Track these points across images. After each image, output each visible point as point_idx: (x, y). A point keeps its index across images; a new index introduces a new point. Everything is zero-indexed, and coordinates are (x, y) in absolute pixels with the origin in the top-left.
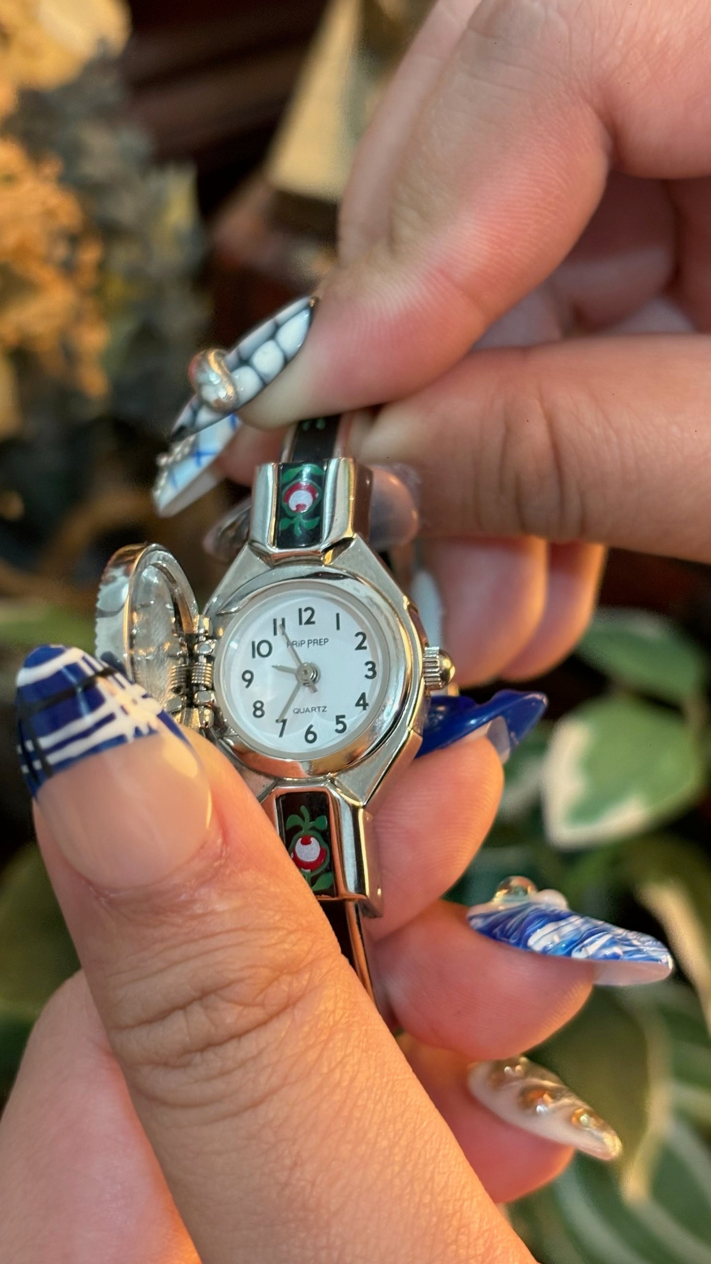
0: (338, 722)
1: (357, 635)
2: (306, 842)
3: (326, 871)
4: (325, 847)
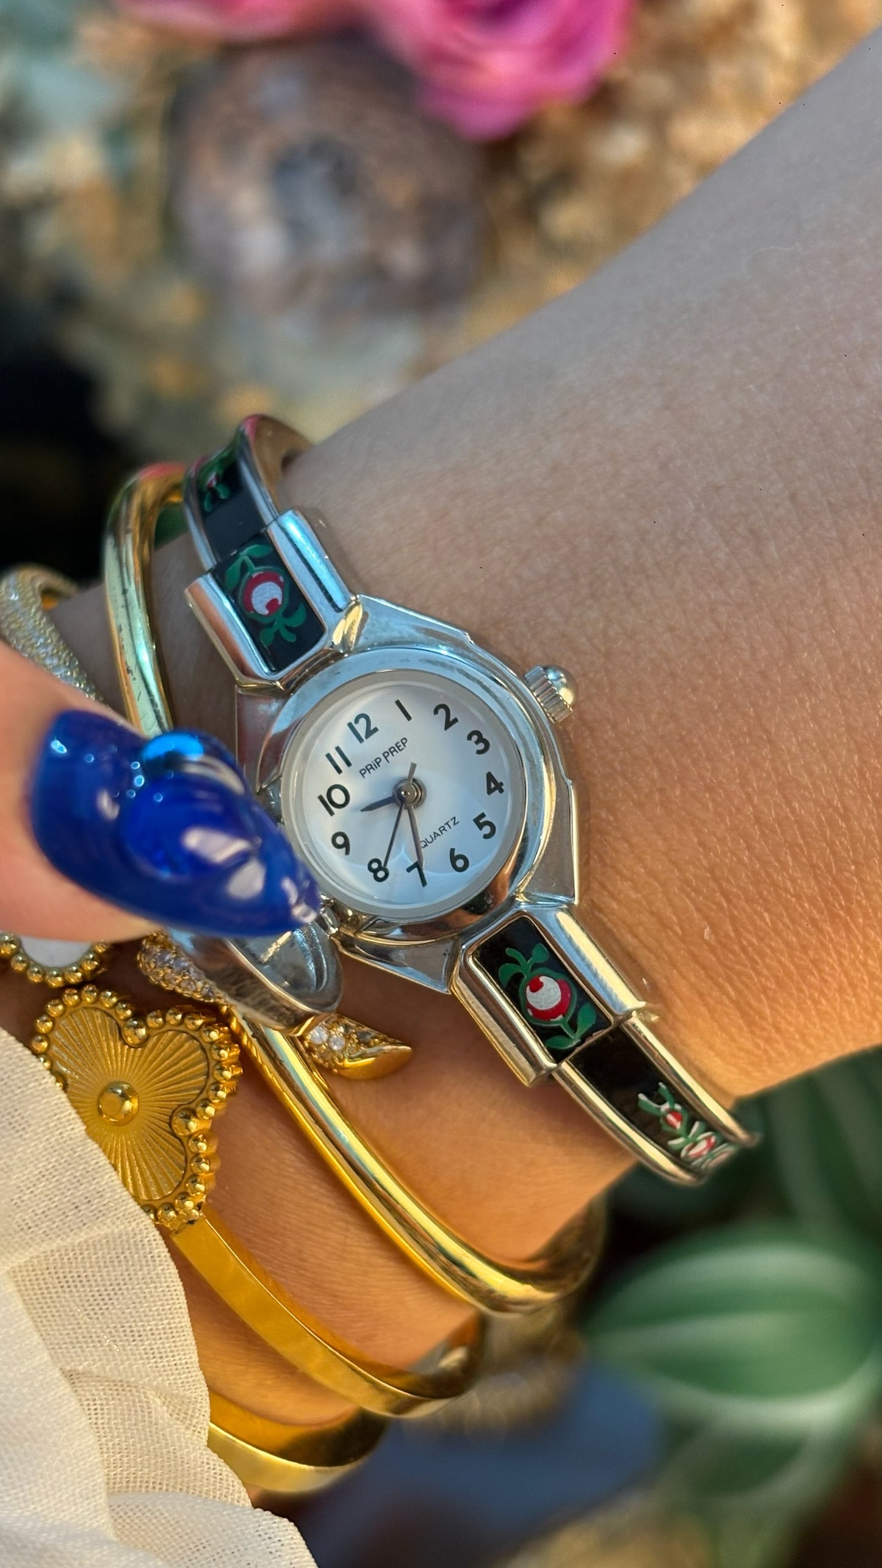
0: (481, 826)
2: (536, 986)
3: (580, 1004)
4: (562, 977)
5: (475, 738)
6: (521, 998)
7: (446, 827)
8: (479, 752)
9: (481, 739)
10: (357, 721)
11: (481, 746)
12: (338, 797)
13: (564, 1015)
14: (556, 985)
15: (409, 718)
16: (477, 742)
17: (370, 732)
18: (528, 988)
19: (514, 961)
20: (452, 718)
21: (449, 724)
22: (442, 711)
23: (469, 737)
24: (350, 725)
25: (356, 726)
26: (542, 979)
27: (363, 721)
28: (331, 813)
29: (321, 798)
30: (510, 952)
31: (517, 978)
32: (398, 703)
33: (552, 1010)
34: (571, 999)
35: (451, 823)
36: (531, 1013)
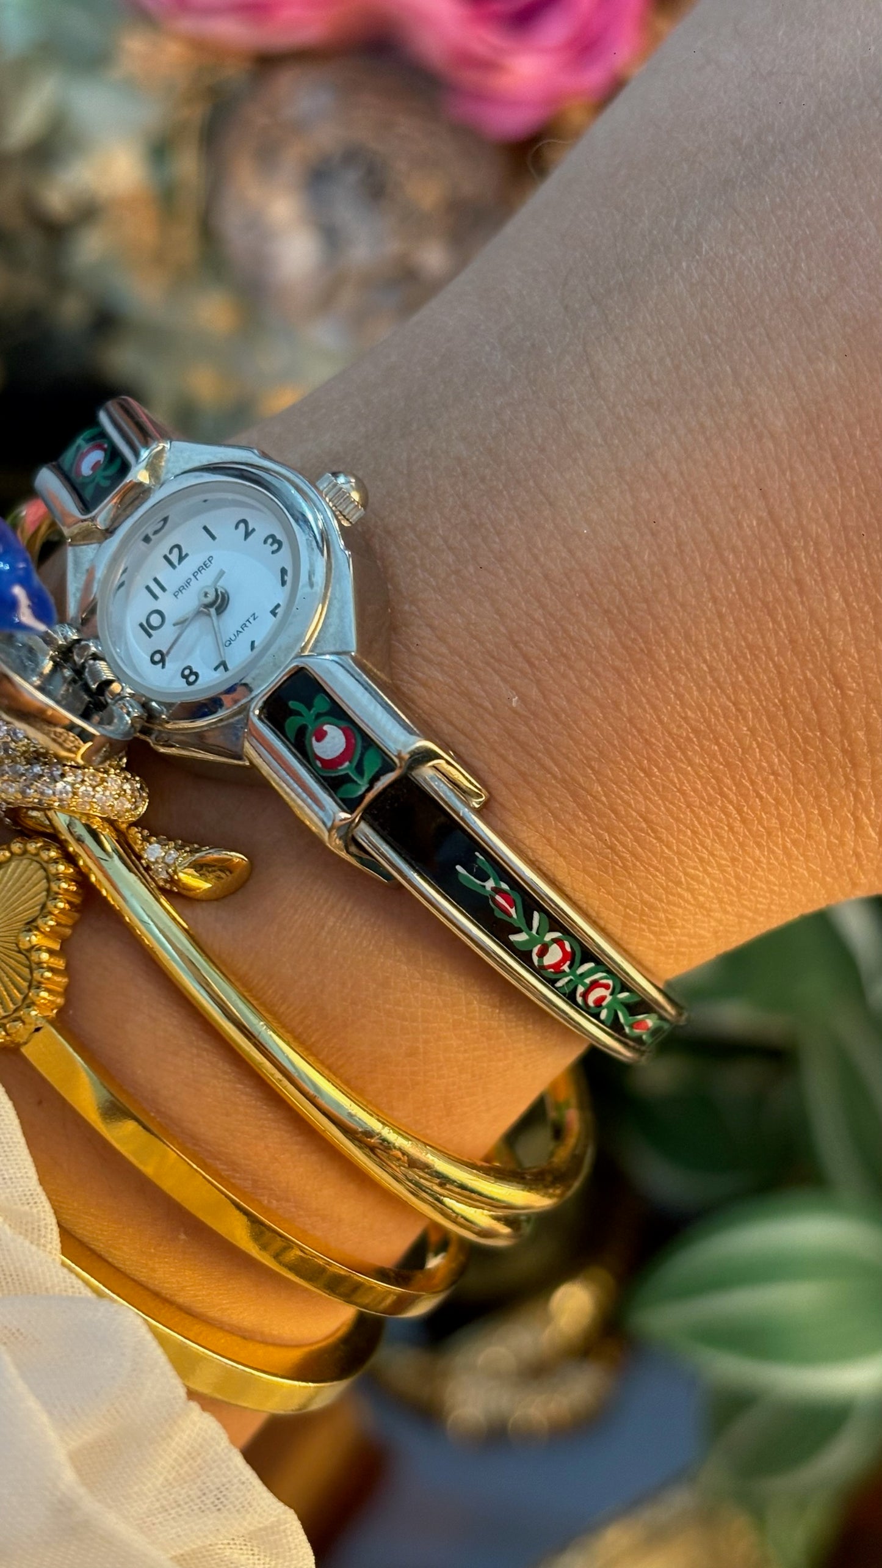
1: (237, 527)
2: (321, 736)
3: (365, 749)
4: (344, 724)
5: (270, 541)
6: (308, 748)
7: (248, 623)
8: (273, 552)
9: (275, 540)
10: (171, 552)
11: (276, 546)
12: (155, 620)
13: (350, 762)
14: (340, 732)
15: (213, 537)
16: (272, 545)
17: (181, 558)
18: (314, 739)
19: (298, 714)
20: (250, 529)
21: (247, 535)
22: (242, 526)
23: (265, 542)
24: (166, 557)
25: (170, 557)
26: (326, 728)
27: (176, 551)
28: (150, 635)
29: (141, 625)
30: (293, 705)
31: (302, 731)
32: (205, 528)
33: (338, 757)
34: (355, 745)
35: (251, 620)
36: (319, 764)
